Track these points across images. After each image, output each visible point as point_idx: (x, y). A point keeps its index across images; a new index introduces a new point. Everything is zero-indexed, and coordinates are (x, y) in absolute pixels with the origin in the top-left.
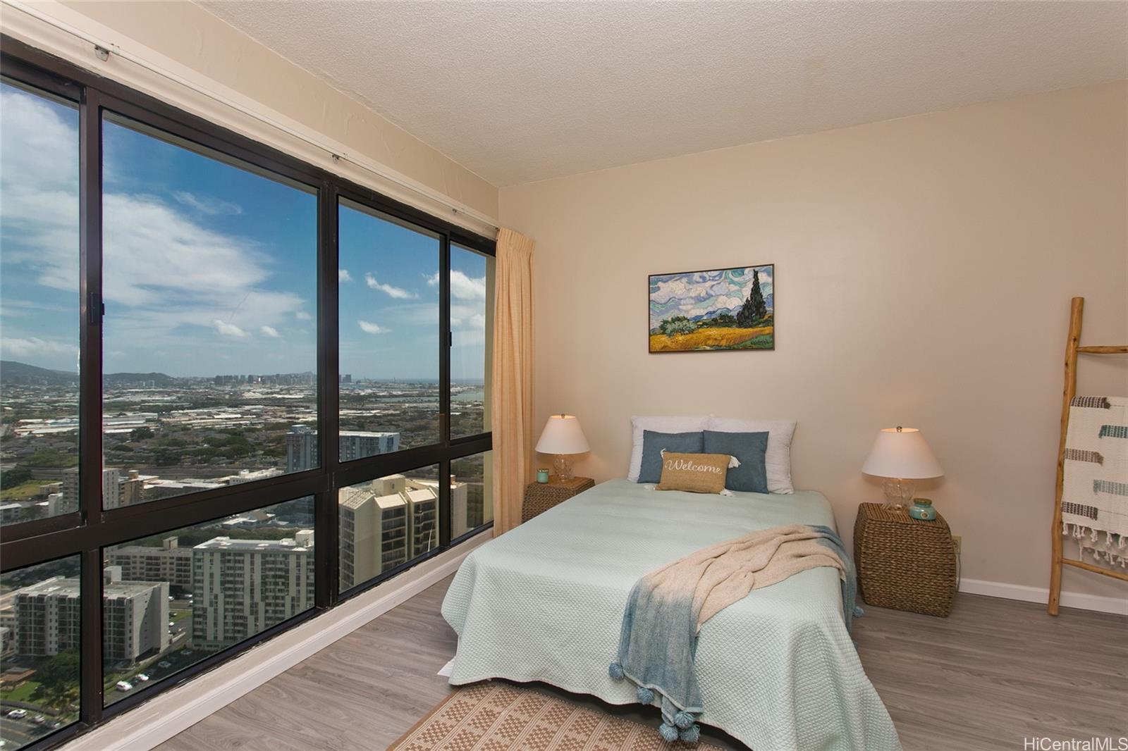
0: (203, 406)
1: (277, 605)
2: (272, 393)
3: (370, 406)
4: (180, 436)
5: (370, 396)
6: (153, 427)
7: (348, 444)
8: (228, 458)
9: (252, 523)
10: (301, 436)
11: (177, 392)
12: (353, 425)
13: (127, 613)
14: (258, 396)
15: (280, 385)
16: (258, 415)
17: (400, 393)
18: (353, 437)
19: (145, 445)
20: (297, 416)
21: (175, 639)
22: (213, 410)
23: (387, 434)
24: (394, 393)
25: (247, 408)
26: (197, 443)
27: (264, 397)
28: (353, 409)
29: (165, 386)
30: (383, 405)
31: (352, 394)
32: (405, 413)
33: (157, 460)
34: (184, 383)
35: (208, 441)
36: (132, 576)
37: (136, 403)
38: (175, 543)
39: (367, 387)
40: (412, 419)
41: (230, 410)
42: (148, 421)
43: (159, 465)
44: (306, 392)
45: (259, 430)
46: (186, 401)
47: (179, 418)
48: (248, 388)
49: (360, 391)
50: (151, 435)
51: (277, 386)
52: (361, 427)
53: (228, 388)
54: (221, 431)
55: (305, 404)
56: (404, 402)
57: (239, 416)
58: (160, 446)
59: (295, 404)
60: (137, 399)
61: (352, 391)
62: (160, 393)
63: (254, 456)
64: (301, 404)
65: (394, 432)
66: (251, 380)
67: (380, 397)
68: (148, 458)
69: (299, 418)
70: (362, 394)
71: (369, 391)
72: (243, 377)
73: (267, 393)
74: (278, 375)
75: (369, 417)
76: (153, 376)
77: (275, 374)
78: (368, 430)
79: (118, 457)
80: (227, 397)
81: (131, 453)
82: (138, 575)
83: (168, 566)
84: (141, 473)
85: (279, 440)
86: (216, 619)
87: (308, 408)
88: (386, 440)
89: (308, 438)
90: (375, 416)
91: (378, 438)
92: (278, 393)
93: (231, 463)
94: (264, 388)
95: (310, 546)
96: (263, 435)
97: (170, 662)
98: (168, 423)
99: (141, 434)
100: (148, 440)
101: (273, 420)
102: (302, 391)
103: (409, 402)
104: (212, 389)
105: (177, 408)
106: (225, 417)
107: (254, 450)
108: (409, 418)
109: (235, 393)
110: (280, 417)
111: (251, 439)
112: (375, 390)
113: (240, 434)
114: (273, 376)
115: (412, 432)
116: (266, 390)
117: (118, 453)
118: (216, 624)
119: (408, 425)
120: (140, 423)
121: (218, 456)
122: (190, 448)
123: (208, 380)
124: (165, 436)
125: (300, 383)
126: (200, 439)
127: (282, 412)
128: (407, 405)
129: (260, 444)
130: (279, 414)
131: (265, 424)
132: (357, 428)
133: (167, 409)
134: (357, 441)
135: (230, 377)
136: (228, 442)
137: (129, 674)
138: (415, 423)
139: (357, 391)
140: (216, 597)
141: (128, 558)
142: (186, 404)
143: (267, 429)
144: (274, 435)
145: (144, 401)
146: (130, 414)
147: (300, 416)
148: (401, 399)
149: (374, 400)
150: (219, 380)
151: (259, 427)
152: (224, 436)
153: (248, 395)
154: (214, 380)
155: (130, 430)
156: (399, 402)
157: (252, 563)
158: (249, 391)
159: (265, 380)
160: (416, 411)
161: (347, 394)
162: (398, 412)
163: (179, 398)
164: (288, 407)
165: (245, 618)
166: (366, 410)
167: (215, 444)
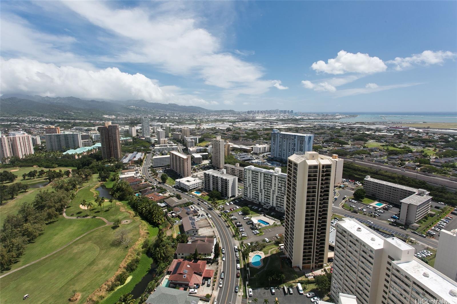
0: (244, 121)
1: (268, 191)
2: (265, 117)
3: (300, 123)
4: (238, 131)
5: (300, 119)
6: (231, 127)
7: (293, 138)
8: (252, 139)
9: (260, 163)
10: (276, 133)
11: (237, 116)
12: (294, 130)
13: (228, 184)
14: (261, 118)
15: (268, 114)
16: (261, 125)
17: (313, 118)
18: (295, 135)
19: (230, 133)
20: (273, 126)
21: (239, 194)
22: (247, 123)
23: (309, 135)
24: (310, 118)
25: (257, 122)
26: (243, 134)
27: (262, 118)
28: (294, 124)
29: (234, 114)
30: (305, 123)
31: (293, 118)
32: (315, 126)
33: (233, 138)
34: (239, 113)
35: (246, 133)
36: (228, 173)
37: (227, 120)
38: (238, 165)
39: (299, 116)
40: (318, 129)
41: (252, 123)
42: (230, 125)
43: (233, 140)
44: (276, 117)
45: (261, 130)
46: (240, 119)
47: (237, 125)
48: (258, 115)
49: (296, 117)
50: (231, 130)
51: (267, 114)
52: (297, 131)
53: (251, 115)
54: (250, 130)
55: (276, 122)
56: (315, 122)
57: (255, 125)
58: (234, 134)
59: (273, 121)
60: (227, 118)
61: (293, 117)
62: (233, 116)
63: (260, 139)
64: (274, 121)
65: (310, 134)
66: (258, 112)
67: (304, 119)
68: (230, 137)
69: (274, 127)
70: (297, 118)
71: (300, 117)
72: (256, 111)
73: (263, 117)
74: (267, 111)
75: (300, 128)
76: (230, 111)
78: (299, 133)
79: (223, 136)
80: (251, 118)
81: (226, 136)
82: (229, 173)
83: (237, 172)
84: (229, 142)
85: (267, 134)
86: (250, 191)
87: (277, 123)
88: (308, 138)
89: (278, 134)
90: (302, 127)
91: (305, 136)
92: (267, 117)
93: (253, 141)
95: (279, 174)
96: (263, 132)
97: (238, 200)
98: (235, 127)
99: (228, 130)
100: (231, 132)
101: (266, 127)
102: (275, 116)
103: (317, 122)
104: (247, 115)
105: (237, 122)
106: (250, 126)
107: (260, 137)
108: (316, 128)
109: (253, 117)
110: (268, 126)
111: (259, 133)
112: (302, 117)
113: (255, 131)
114: (265, 111)
115: (318, 135)
116: (263, 116)
117: (223, 135)
118: (250, 193)
119: (316, 132)
120: (228, 126)
121: (249, 138)
122: (241, 135)
123: (246, 112)
124: (235, 130)
125: (274, 113)
126: (244, 132)
127: (268, 124)
128: (316, 123)
129: (262, 135)
130: (267, 125)
131: (263, 128)
132: (295, 132)
133: (234, 122)
134: (297, 137)
135: (252, 111)
136: (252, 134)
137: (228, 201)
138: (320, 131)
139: (295, 117)
140: (250, 184)
141: (227, 167)
142: (240, 120)
143: (264, 130)
144: (266, 133)
145: (228, 119)
146: (225, 123)
147: (274, 126)
148: (313, 121)
149: (302, 120)
150: (249, 112)
151: (261, 129)
152: (251, 132)
153: (257, 118)
154: (247, 112)
155: (226, 128)
156: (313, 122)
157: (261, 176)
158: (258, 116)
159: (262, 112)
160: (320, 126)
161: (291, 118)
162: (312, 126)
163: (238, 118)
164: (271, 122)
165: (259, 193)
166: (299, 124)
167: (248, 134)
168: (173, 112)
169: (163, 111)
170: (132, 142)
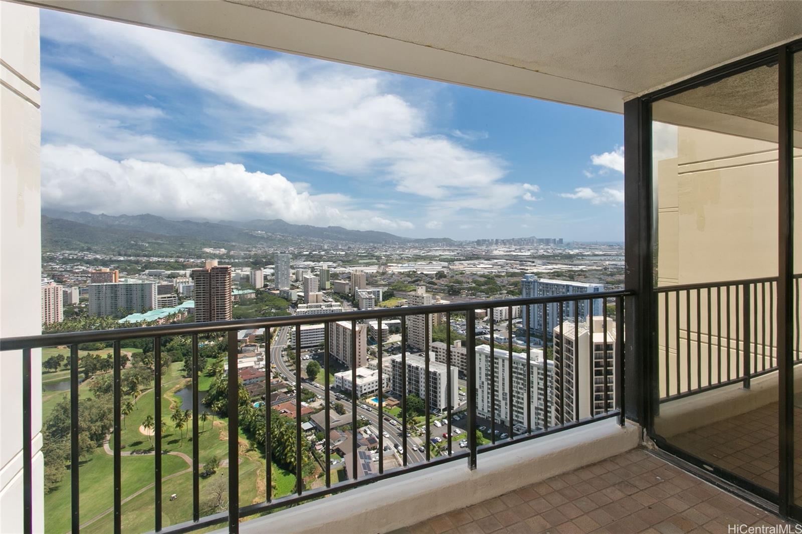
0: (471, 259)
1: (518, 398)
2: (510, 251)
3: (575, 262)
4: (459, 277)
5: (577, 255)
6: (446, 271)
7: (564, 290)
8: (486, 294)
9: (501, 339)
10: (531, 281)
11: (457, 250)
12: (565, 276)
13: (438, 381)
14: (502, 253)
15: (515, 245)
16: (502, 267)
17: (601, 253)
18: (568, 286)
19: (443, 281)
20: (526, 268)
21: (461, 404)
22: (476, 262)
23: (594, 285)
24: (597, 253)
25: (496, 261)
26: (468, 283)
27: (505, 254)
28: (565, 264)
29: (451, 245)
30: (588, 262)
31: (564, 253)
32: (606, 269)
33: (449, 291)
34: (460, 245)
35: (474, 282)
36: (439, 360)
37: (437, 257)
38: (460, 344)
39: (575, 248)
40: (612, 275)
41: (486, 262)
42: (443, 267)
43: (450, 295)
44: (532, 251)
45: (503, 276)
46: (462, 255)
47: (458, 266)
48: (496, 247)
49: (570, 251)
50: (445, 277)
51: (513, 246)
52: (572, 278)
53: (484, 248)
54: (481, 276)
55: (531, 260)
56: (605, 260)
57: (491, 266)
58: (450, 283)
59: (526, 259)
60: (437, 253)
61: (564, 250)
62: (448, 250)
63: (501, 294)
64: (528, 259)
65: (598, 283)
66: (497, 242)
67: (585, 255)
68: (444, 290)
69: (527, 270)
70: (572, 253)
71: (576, 251)
72: (492, 240)
73: (507, 252)
74: (513, 239)
75: (577, 271)
76: (444, 240)
77: (511, 238)
78: (577, 281)
79: (430, 288)
80: (484, 253)
81: (436, 287)
82: (442, 360)
83: (456, 357)
84: (442, 299)
85: (515, 284)
86: (483, 397)
87: (533, 262)
88: (593, 289)
89: (536, 284)
90: (582, 271)
91: (586, 288)
92: (514, 251)
93: (488, 297)
94: (505, 248)
95: (539, 361)
96: (506, 280)
97: (459, 417)
98: (453, 270)
99: (440, 275)
100: (444, 279)
101: (511, 270)
102: (529, 250)
103: (609, 260)
104: (475, 248)
105: (457, 260)
106: (482, 267)
107: (501, 290)
108: (609, 273)
109: (488, 251)
110: (516, 268)
111: (498, 281)
112: (581, 251)
113: (492, 278)
114: (511, 240)
115: (613, 284)
116: (506, 249)
117: (430, 285)
118: (483, 401)
119: (609, 279)
120: (439, 269)
121: (481, 292)
122: (465, 285)
123: (473, 242)
124: (452, 277)
125: (527, 244)
126: (470, 280)
127: (517, 264)
128: (607, 263)
129: (504, 286)
130: (515, 266)
131: (507, 272)
132: (569, 279)
133: (451, 261)
134: (571, 289)
135: (484, 241)
136: (485, 283)
137: (440, 417)
138: (615, 278)
139: (567, 251)
140: (483, 383)
141: (437, 348)
142: (462, 258)
143: (508, 276)
144: (512, 281)
145: (440, 255)
146: (434, 263)
147: (529, 268)
148: (603, 258)
149: (580, 258)
150: (479, 243)
151: (503, 274)
152: (483, 279)
153: (496, 253)
154: (476, 242)
155: (435, 272)
156: (601, 260)
157: (503, 365)
158: (496, 250)
159: (504, 242)
160: (615, 268)
161: (560, 253)
162: (600, 268)
163: (458, 254)
164: (521, 261)
165: (500, 401)
166: (575, 265)
167: (479, 284)
168: (335, 241)
169: (316, 239)
170: (255, 299)
